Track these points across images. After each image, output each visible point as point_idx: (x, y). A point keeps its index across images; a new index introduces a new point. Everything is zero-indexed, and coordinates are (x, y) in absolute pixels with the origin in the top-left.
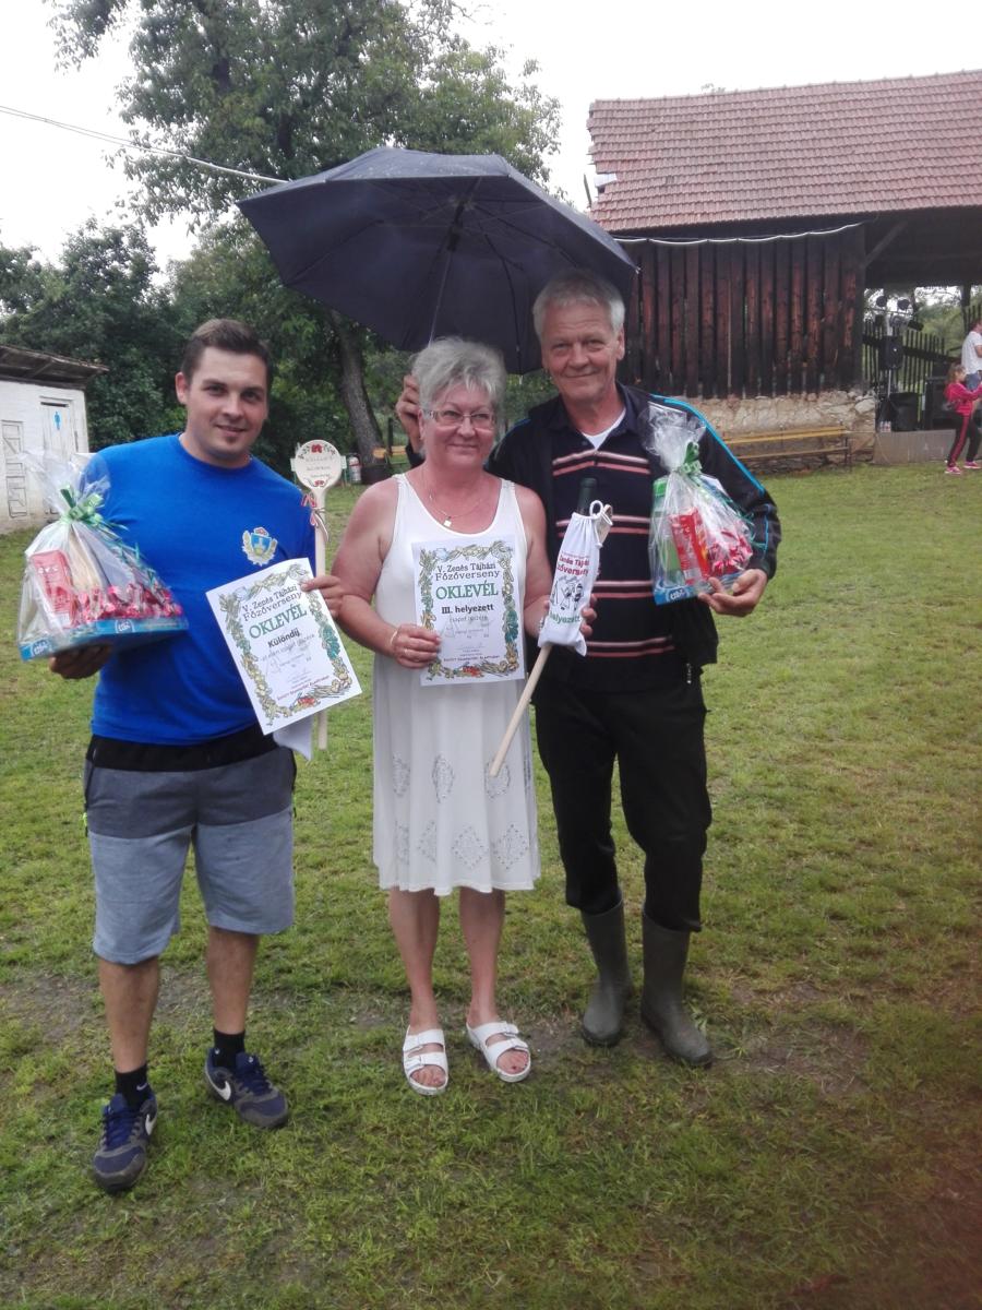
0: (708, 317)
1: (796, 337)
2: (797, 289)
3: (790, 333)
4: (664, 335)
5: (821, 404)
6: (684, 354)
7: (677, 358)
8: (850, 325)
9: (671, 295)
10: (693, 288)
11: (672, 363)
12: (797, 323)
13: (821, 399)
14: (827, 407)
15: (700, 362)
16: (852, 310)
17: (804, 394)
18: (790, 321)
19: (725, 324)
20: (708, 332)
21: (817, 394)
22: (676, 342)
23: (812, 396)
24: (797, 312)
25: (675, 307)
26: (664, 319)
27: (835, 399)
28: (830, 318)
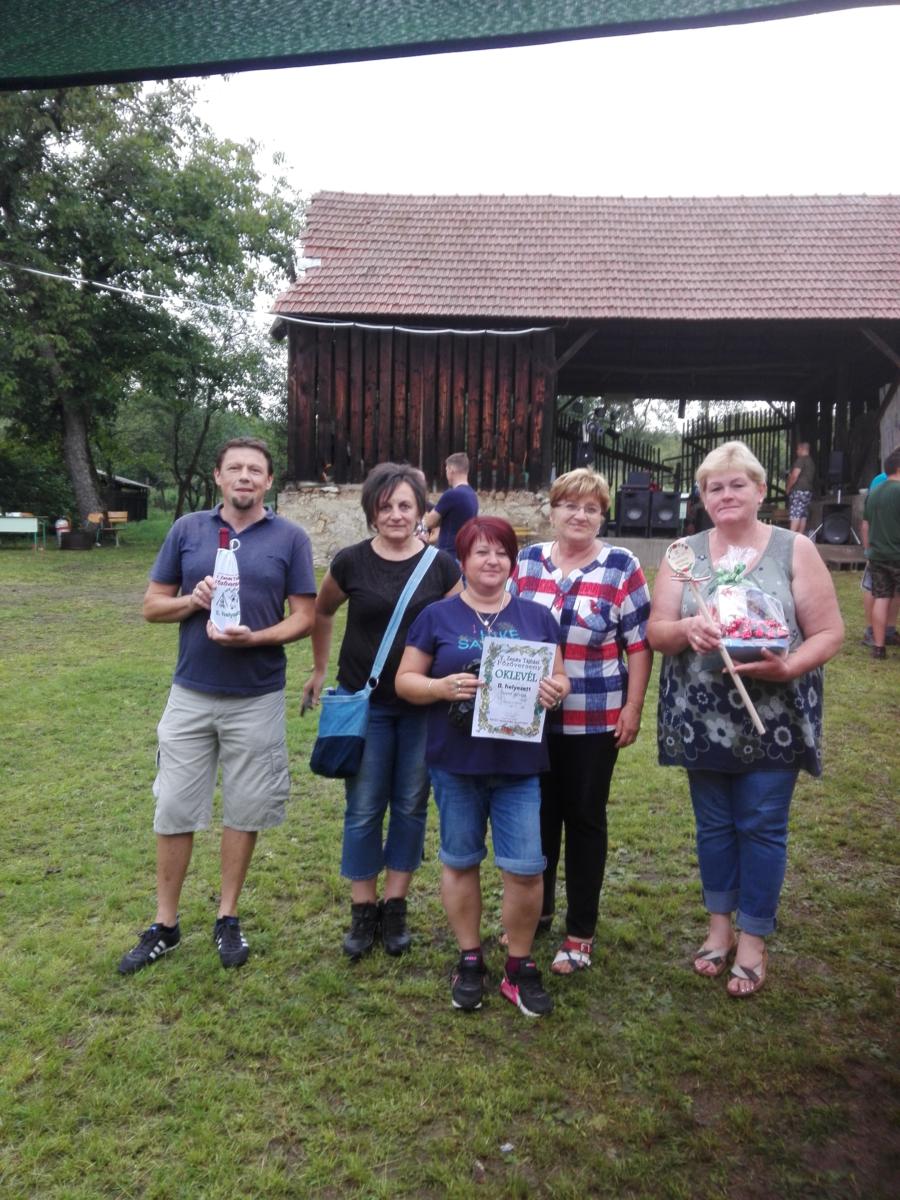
0: (400, 408)
1: (486, 435)
2: (488, 388)
3: (480, 430)
4: (356, 421)
5: (509, 503)
6: (376, 442)
7: (368, 445)
8: (539, 427)
9: (364, 382)
10: (386, 378)
11: (363, 449)
12: (488, 421)
13: (508, 499)
14: (515, 507)
15: (392, 452)
16: (541, 413)
17: (493, 492)
18: (481, 419)
19: (417, 416)
20: (399, 422)
21: (506, 492)
22: (369, 430)
23: (501, 495)
24: (487, 410)
25: (368, 396)
26: (356, 406)
27: (522, 499)
28: (520, 419)
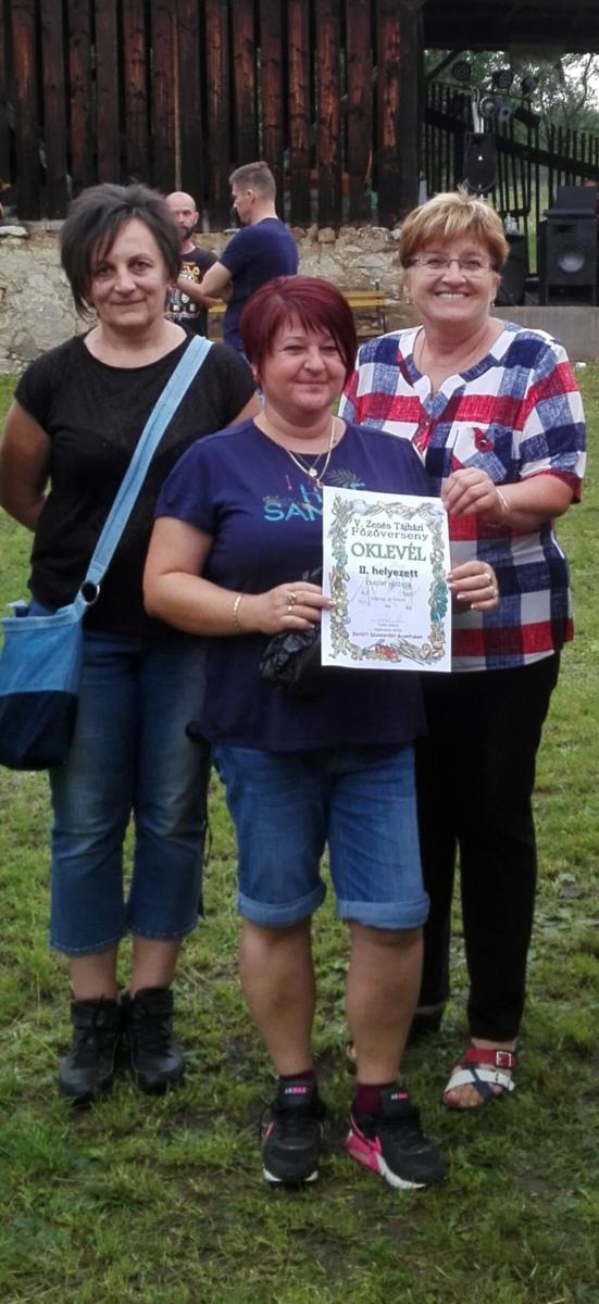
0: (136, 77)
1: (296, 124)
2: (297, 38)
3: (286, 115)
4: (54, 104)
5: (342, 248)
6: (92, 141)
7: (79, 147)
8: (393, 108)
9: (67, 33)
10: (106, 22)
11: (69, 156)
12: (299, 100)
13: (342, 239)
14: (354, 255)
15: (123, 159)
16: (395, 82)
17: (314, 228)
18: (286, 95)
19: (168, 94)
20: (136, 104)
21: (336, 228)
22: (78, 118)
23: (328, 233)
24: (297, 81)
25: (74, 54)
26: (53, 75)
27: (367, 241)
28: (357, 95)
